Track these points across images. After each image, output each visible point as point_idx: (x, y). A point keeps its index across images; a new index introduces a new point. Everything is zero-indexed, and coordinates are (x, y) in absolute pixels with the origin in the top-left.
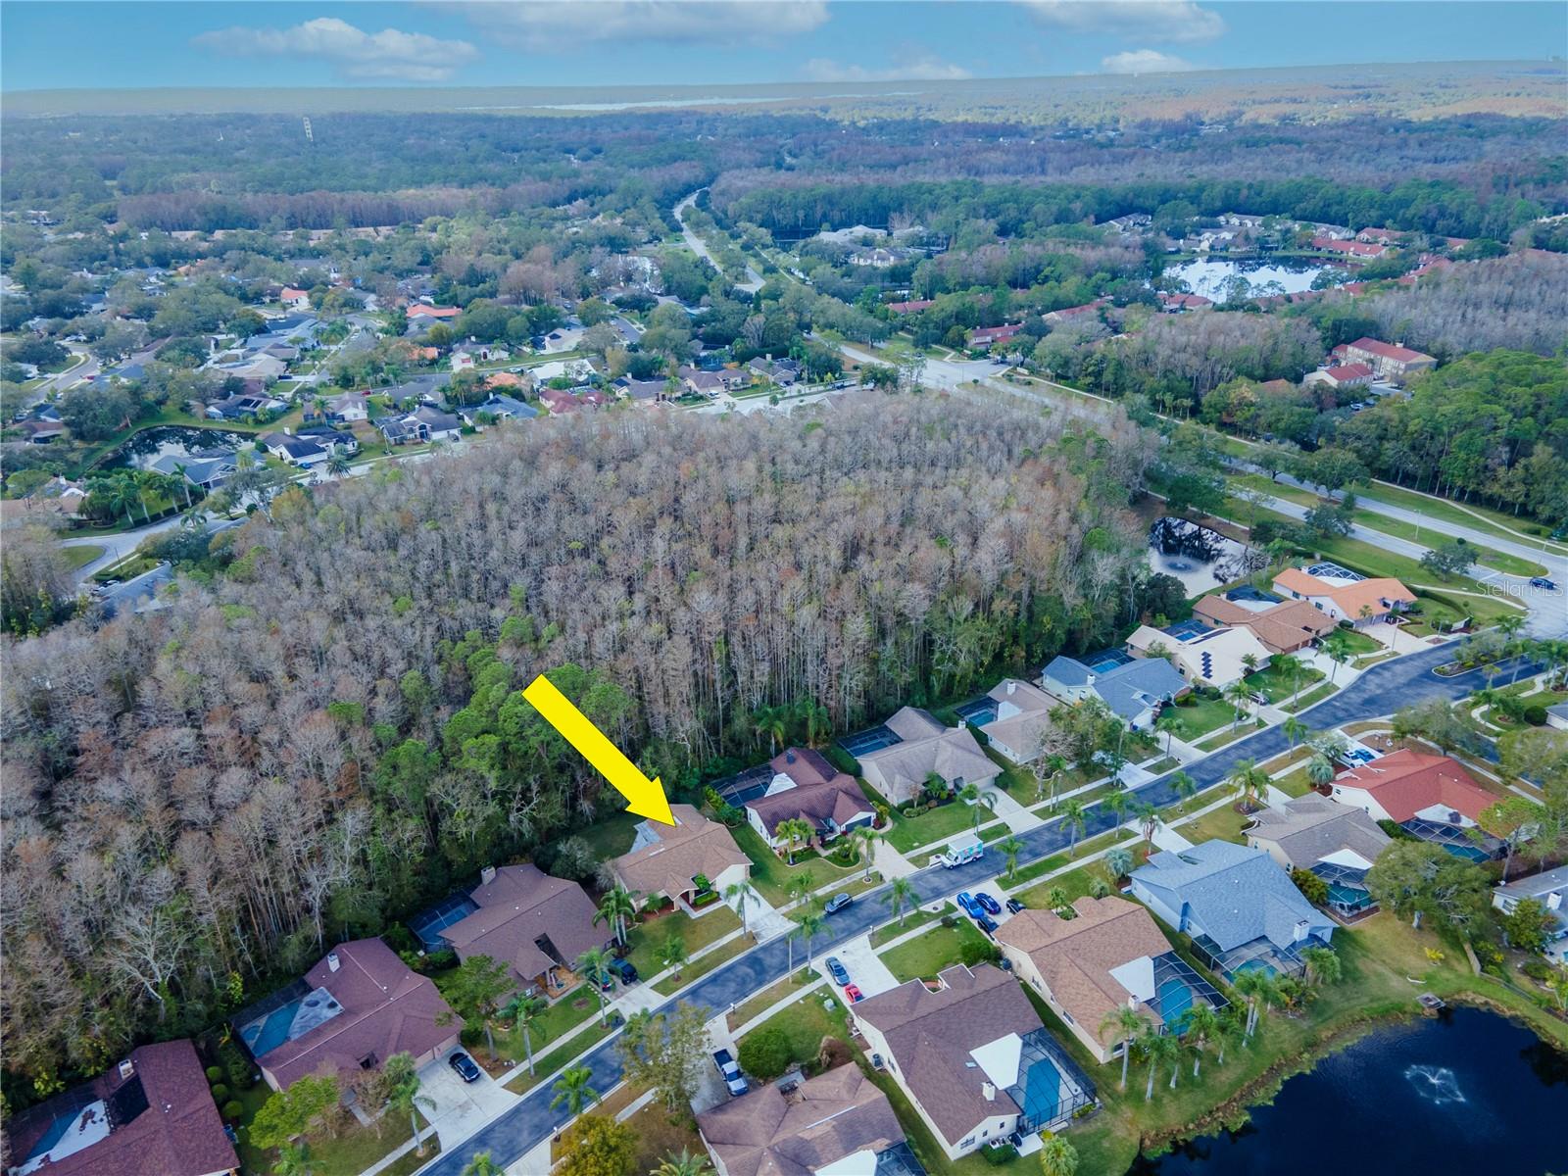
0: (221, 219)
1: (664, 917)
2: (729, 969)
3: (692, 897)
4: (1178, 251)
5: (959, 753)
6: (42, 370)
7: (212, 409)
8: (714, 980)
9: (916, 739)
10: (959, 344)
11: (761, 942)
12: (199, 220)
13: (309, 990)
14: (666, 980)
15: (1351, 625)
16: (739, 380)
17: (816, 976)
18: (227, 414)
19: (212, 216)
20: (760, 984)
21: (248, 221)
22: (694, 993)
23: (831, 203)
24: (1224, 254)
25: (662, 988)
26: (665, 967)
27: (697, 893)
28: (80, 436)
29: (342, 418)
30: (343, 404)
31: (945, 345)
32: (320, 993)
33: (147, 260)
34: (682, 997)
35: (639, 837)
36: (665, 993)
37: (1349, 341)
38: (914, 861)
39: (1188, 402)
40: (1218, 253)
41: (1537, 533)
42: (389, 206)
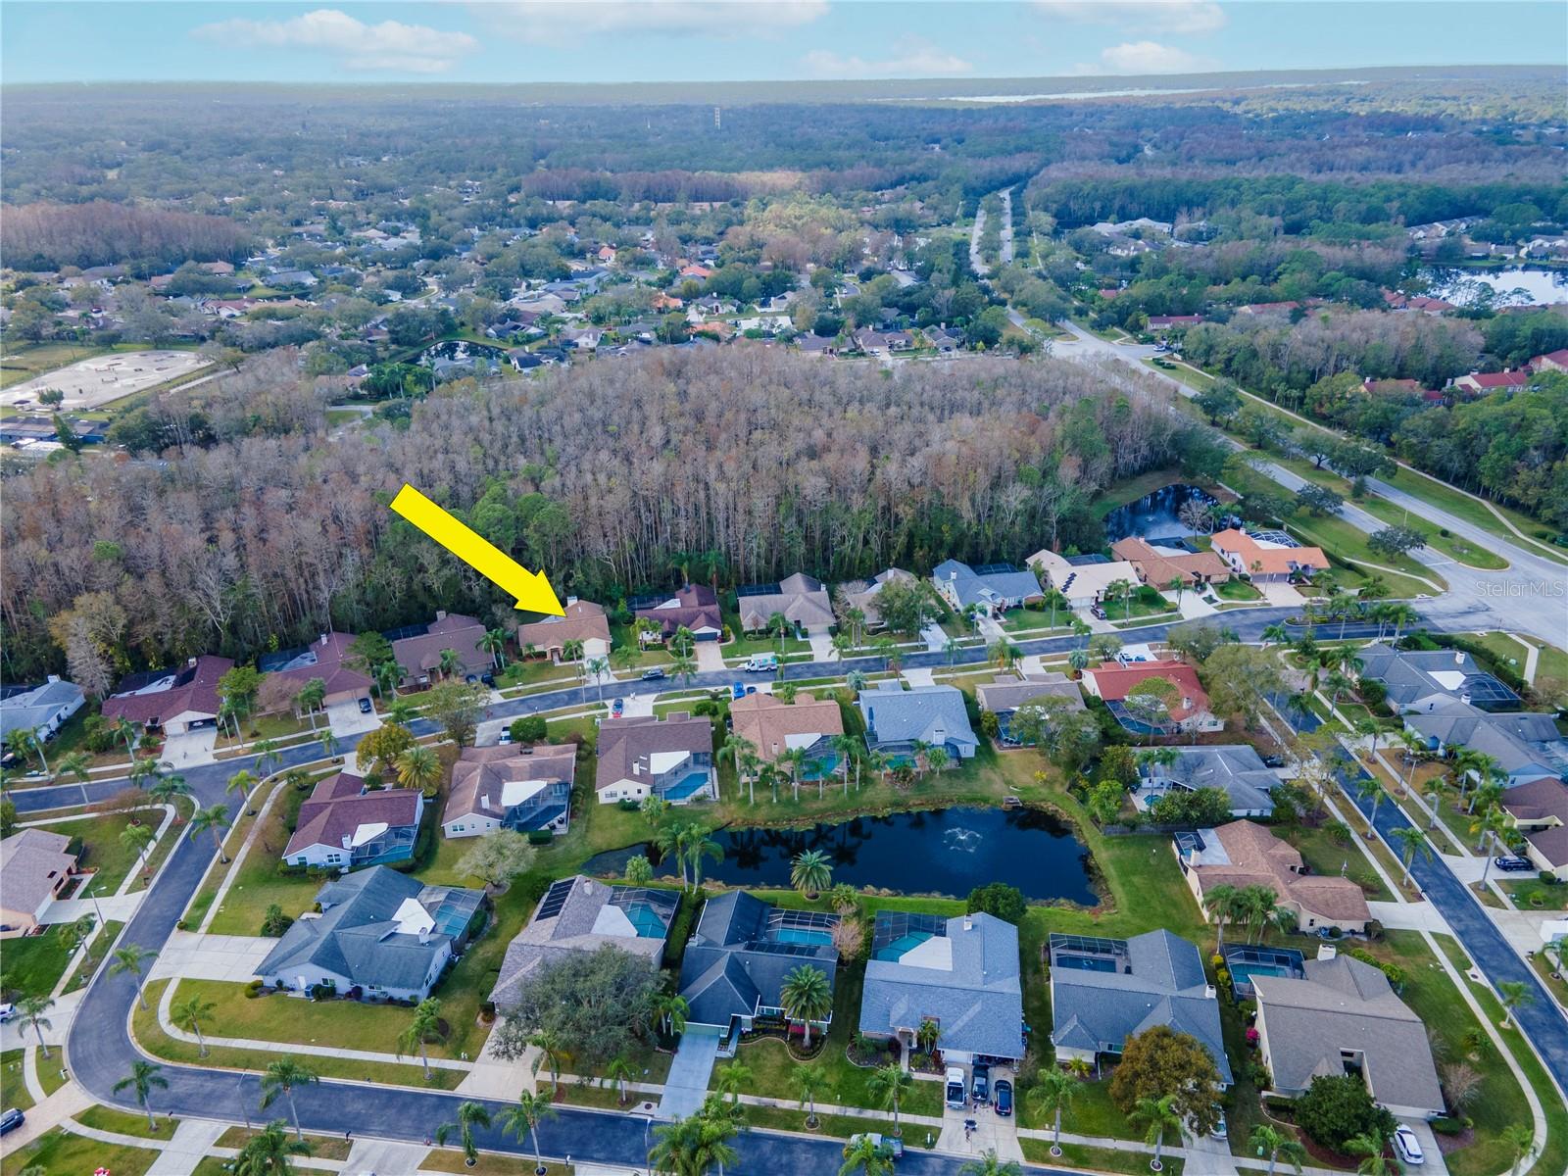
0: (593, 192)
1: (539, 661)
2: (554, 694)
4: (1486, 257)
5: (807, 604)
6: (404, 296)
7: (491, 331)
8: (540, 697)
9: (791, 593)
10: (1135, 328)
11: (586, 686)
12: (578, 191)
13: (308, 651)
14: (512, 692)
15: (1248, 579)
16: (903, 342)
17: (605, 707)
18: (500, 335)
19: (588, 189)
20: (566, 705)
21: (611, 194)
22: (523, 701)
23: (1131, 195)
24: (1544, 262)
25: (506, 695)
26: (516, 685)
28: (395, 341)
29: (577, 345)
30: (580, 335)
31: (1125, 329)
32: (313, 654)
33: (522, 221)
36: (506, 697)
37: (1545, 353)
38: (727, 664)
39: (1295, 393)
40: (1537, 262)
41: (1542, 536)
42: (727, 184)
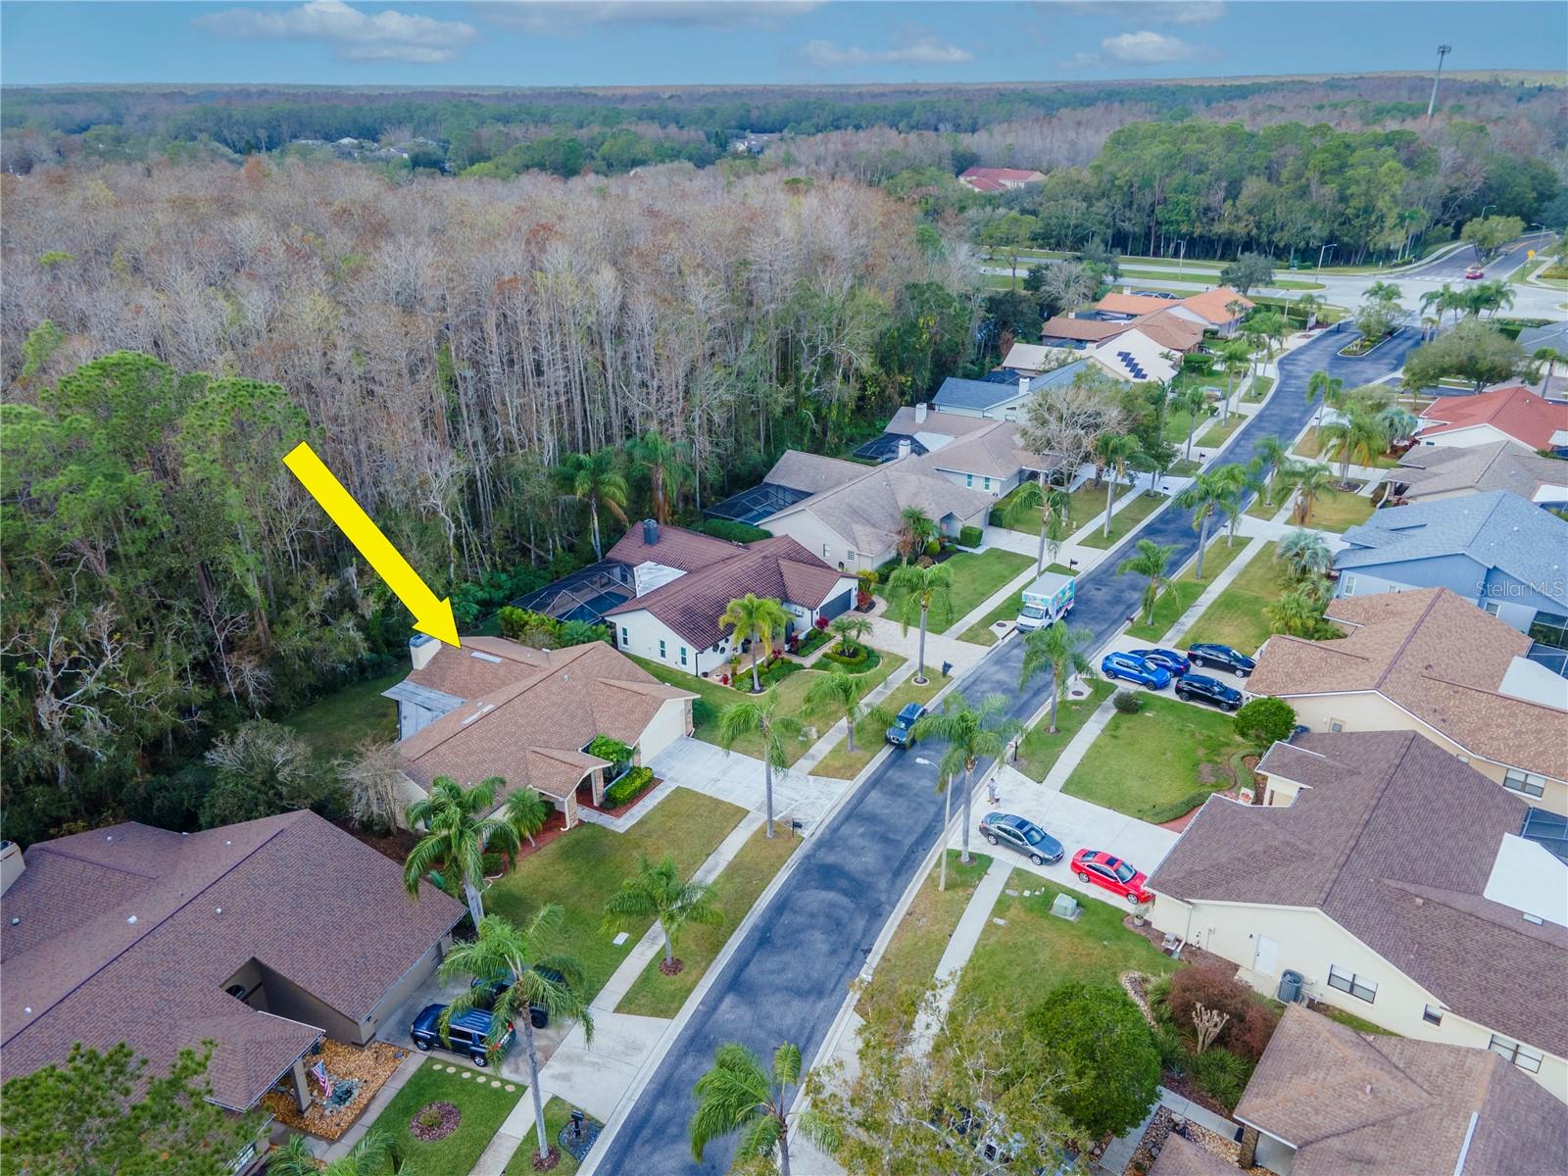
1: (551, 847)
2: (781, 906)
3: (599, 789)
8: (763, 940)
9: (839, 483)
11: (810, 834)
14: (645, 978)
15: (1216, 333)
17: (980, 864)
20: (876, 914)
22: (735, 983)
25: (645, 999)
26: (626, 950)
27: (608, 777)
34: (711, 1005)
35: (407, 709)
36: (665, 1008)
38: (971, 638)
